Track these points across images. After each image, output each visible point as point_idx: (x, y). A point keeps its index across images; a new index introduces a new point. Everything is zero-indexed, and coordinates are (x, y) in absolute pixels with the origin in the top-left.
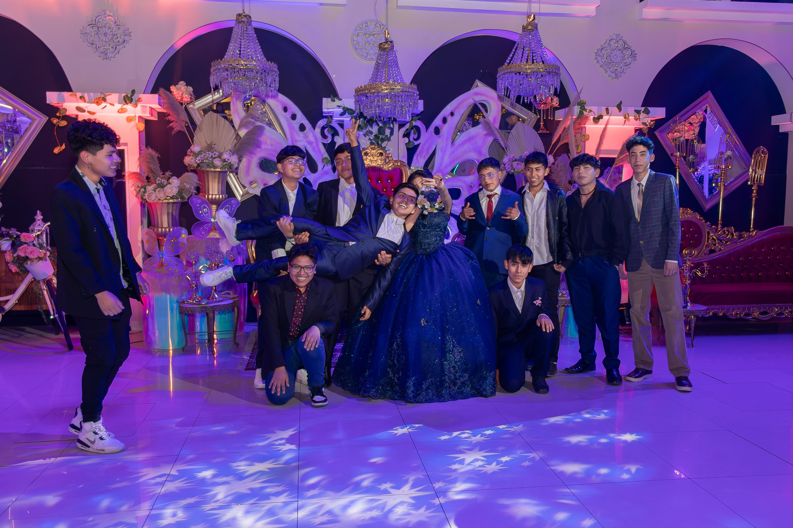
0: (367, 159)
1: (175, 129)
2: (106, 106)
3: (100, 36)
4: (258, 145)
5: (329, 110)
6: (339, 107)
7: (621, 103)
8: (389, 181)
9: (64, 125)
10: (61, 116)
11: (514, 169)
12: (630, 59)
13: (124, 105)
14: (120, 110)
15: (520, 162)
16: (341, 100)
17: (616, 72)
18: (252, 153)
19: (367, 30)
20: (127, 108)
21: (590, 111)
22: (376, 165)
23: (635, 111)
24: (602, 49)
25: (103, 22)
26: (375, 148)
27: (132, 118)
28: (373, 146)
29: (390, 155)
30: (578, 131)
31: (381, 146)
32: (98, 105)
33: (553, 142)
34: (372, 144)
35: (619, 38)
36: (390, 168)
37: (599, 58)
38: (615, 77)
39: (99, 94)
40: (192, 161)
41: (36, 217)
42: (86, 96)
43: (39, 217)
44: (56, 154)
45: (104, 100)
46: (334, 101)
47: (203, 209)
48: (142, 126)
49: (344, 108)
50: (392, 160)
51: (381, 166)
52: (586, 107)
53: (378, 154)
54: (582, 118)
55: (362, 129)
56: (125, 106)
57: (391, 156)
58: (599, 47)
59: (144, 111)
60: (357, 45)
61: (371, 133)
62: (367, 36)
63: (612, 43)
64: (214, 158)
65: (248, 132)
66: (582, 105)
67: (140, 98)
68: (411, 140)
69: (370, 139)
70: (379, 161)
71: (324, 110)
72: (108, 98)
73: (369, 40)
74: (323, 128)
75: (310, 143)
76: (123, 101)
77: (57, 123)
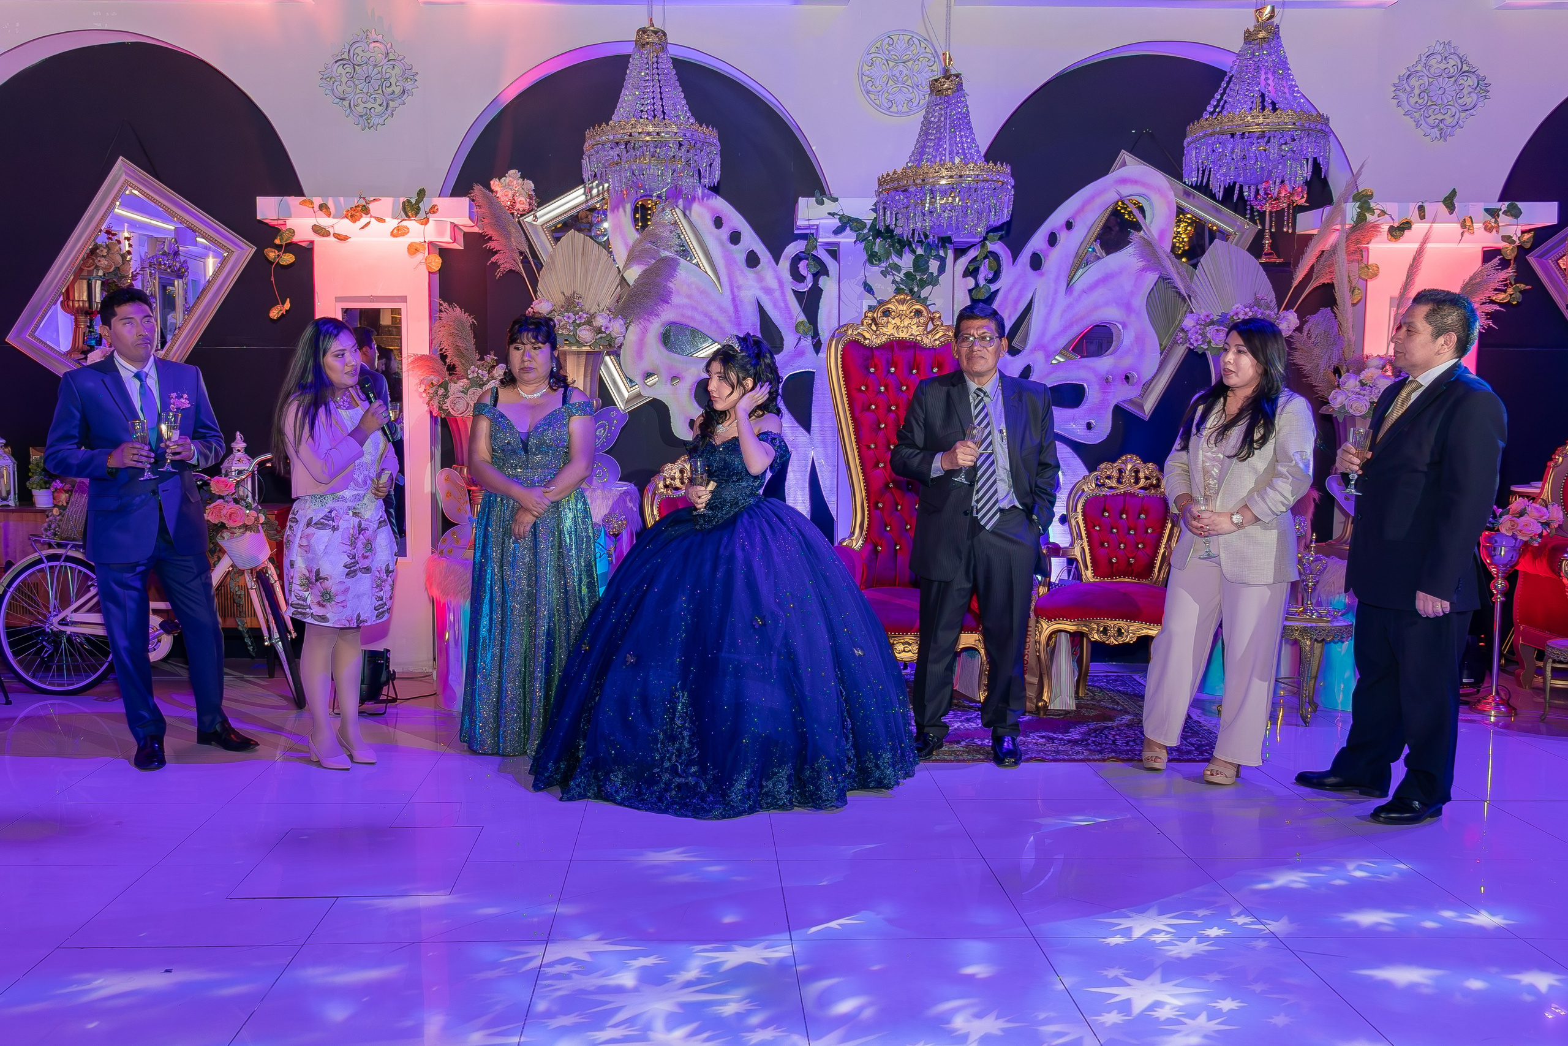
0: (889, 325)
1: (502, 268)
2: (368, 223)
3: (357, 82)
4: (665, 298)
5: (811, 223)
6: (832, 214)
7: (1454, 193)
9: (289, 262)
10: (284, 243)
11: (1209, 342)
12: (1474, 96)
13: (404, 220)
14: (395, 231)
15: (1221, 328)
16: (835, 200)
17: (1442, 126)
18: (652, 313)
19: (892, 53)
20: (409, 227)
21: (1383, 213)
22: (906, 336)
23: (1487, 210)
24: (1409, 76)
25: (364, 54)
26: (905, 300)
27: (418, 247)
28: (902, 297)
29: (938, 315)
30: (1355, 257)
31: (919, 297)
32: (354, 222)
33: (1295, 283)
34: (898, 291)
35: (1449, 51)
36: (937, 342)
37: (1403, 97)
38: (1438, 136)
39: (356, 200)
41: (233, 445)
42: (331, 203)
43: (239, 444)
44: (272, 320)
45: (366, 210)
46: (822, 203)
48: (436, 263)
49: (842, 218)
50: (942, 324)
51: (918, 338)
52: (1372, 205)
53: (911, 313)
54: (1362, 229)
55: (880, 260)
56: (405, 223)
57: (940, 317)
58: (1404, 72)
59: (441, 233)
60: (870, 83)
61: (898, 268)
62: (891, 64)
63: (1433, 62)
64: (579, 325)
65: (645, 272)
66: (1364, 200)
67: (435, 206)
68: (982, 283)
69: (894, 282)
70: (914, 327)
71: (800, 223)
72: (371, 206)
73: (894, 73)
74: (796, 260)
75: (768, 291)
76: (402, 213)
77: (275, 258)
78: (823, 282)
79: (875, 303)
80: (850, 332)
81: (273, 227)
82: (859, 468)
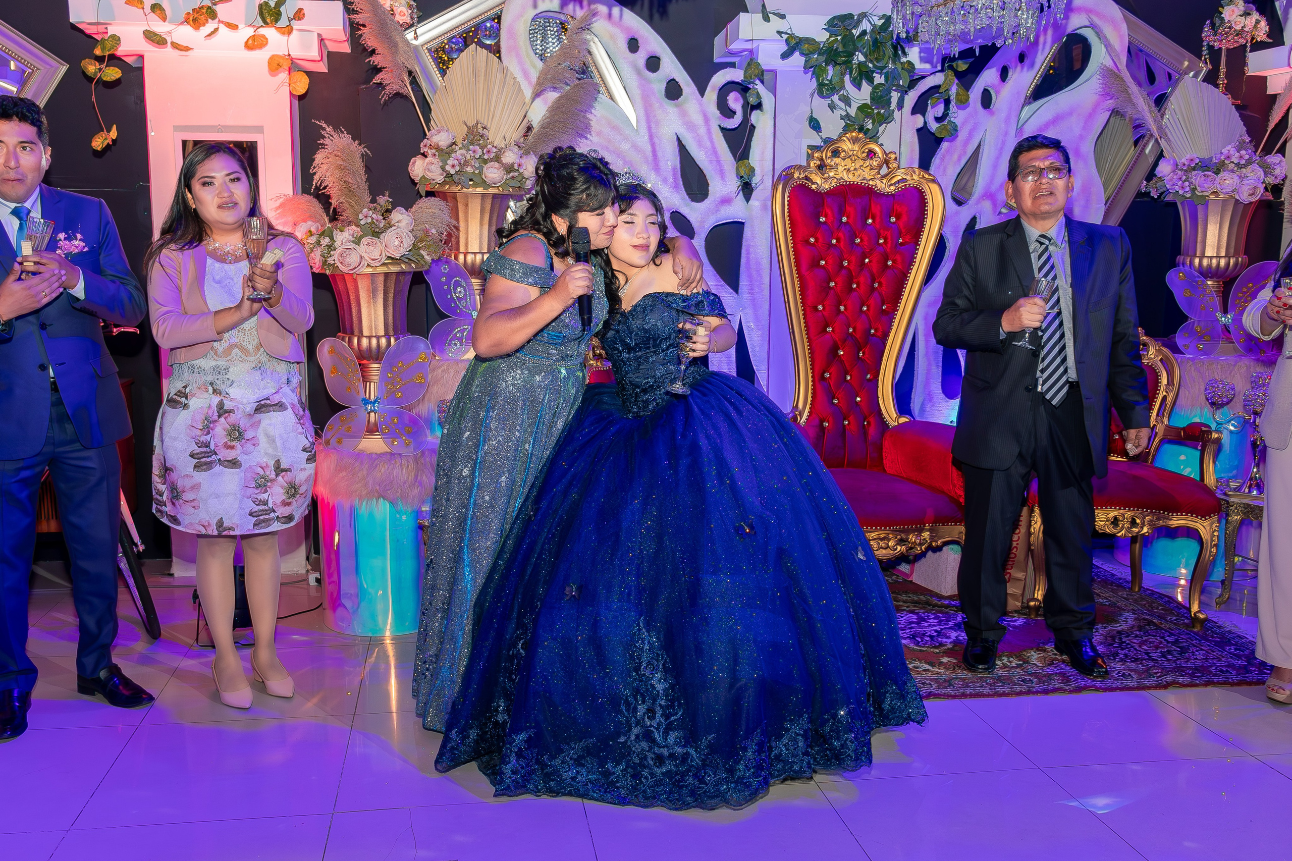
0: (839, 167)
1: (388, 88)
2: (216, 30)
5: (753, 45)
6: (780, 33)
8: (893, 220)
9: (113, 78)
10: (107, 53)
11: (1194, 190)
13: (262, 26)
14: (251, 41)
15: (1207, 173)
16: (783, 16)
20: (267, 36)
22: (858, 180)
26: (856, 138)
27: (281, 61)
28: (854, 134)
29: (893, 156)
32: (197, 28)
33: (1271, 127)
34: (849, 128)
36: (890, 188)
40: (433, 167)
42: (166, 5)
44: (95, 151)
45: (213, 15)
46: (766, 20)
47: (455, 289)
48: (302, 85)
49: (791, 38)
50: (898, 167)
51: (871, 183)
53: (863, 152)
55: (832, 90)
56: (262, 31)
57: (894, 159)
59: (305, 49)
64: (486, 162)
65: (560, 98)
67: (300, 10)
68: (930, 120)
70: (867, 170)
72: (219, 9)
74: (725, 91)
75: (691, 127)
76: (259, 17)
77: (95, 73)
78: (755, 117)
79: (818, 142)
80: (796, 175)
81: (89, 36)
82: (804, 333)
